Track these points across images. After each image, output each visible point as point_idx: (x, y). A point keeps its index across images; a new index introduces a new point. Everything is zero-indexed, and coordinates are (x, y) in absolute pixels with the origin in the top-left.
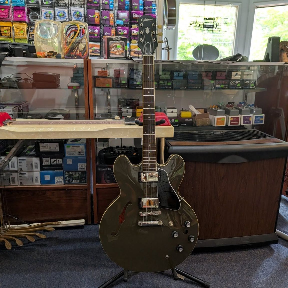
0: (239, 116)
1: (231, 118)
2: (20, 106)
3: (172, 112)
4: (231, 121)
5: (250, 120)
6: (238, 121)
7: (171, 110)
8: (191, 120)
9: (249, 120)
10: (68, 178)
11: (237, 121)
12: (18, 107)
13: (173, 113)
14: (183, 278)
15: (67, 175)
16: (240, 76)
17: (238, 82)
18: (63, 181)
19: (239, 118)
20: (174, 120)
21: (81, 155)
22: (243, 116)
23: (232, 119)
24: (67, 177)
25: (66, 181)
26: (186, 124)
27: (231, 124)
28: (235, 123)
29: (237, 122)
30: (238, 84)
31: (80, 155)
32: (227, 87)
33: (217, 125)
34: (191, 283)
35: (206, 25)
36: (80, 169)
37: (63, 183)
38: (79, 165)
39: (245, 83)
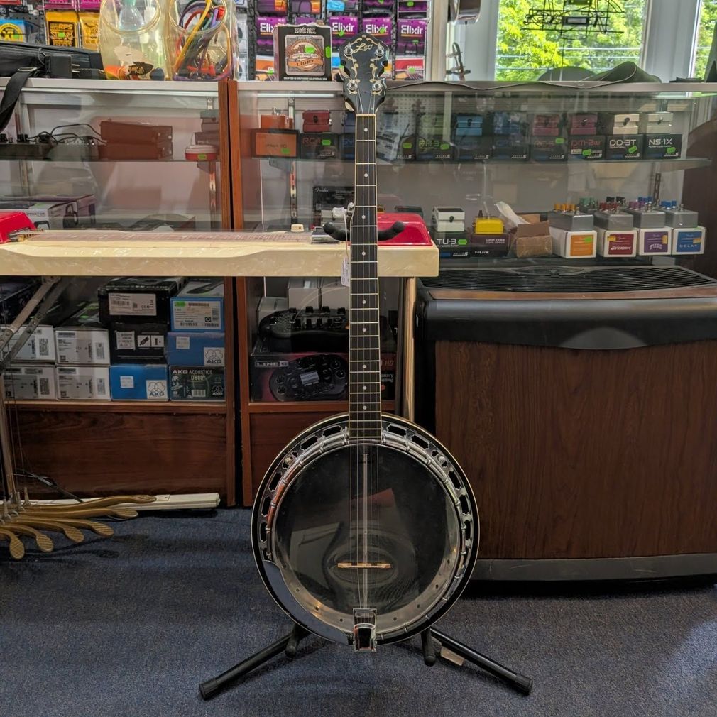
0: (634, 232)
1: (611, 235)
2: (72, 205)
3: (452, 219)
4: (611, 244)
5: (665, 242)
6: (631, 245)
7: (447, 215)
8: (501, 240)
9: (661, 243)
10: (178, 384)
11: (627, 246)
12: (66, 205)
13: (453, 223)
14: (458, 661)
15: (175, 378)
16: (636, 127)
17: (631, 142)
18: (166, 392)
19: (632, 235)
20: (457, 242)
21: (213, 325)
22: (643, 231)
23: (614, 239)
24: (175, 382)
25: (173, 391)
26: (487, 252)
27: (610, 252)
28: (621, 250)
29: (628, 248)
30: (631, 146)
31: (209, 325)
32: (600, 156)
33: (572, 255)
34: (481, 676)
35: (568, 18)
36: (209, 361)
37: (166, 397)
38: (205, 352)
39: (652, 144)
